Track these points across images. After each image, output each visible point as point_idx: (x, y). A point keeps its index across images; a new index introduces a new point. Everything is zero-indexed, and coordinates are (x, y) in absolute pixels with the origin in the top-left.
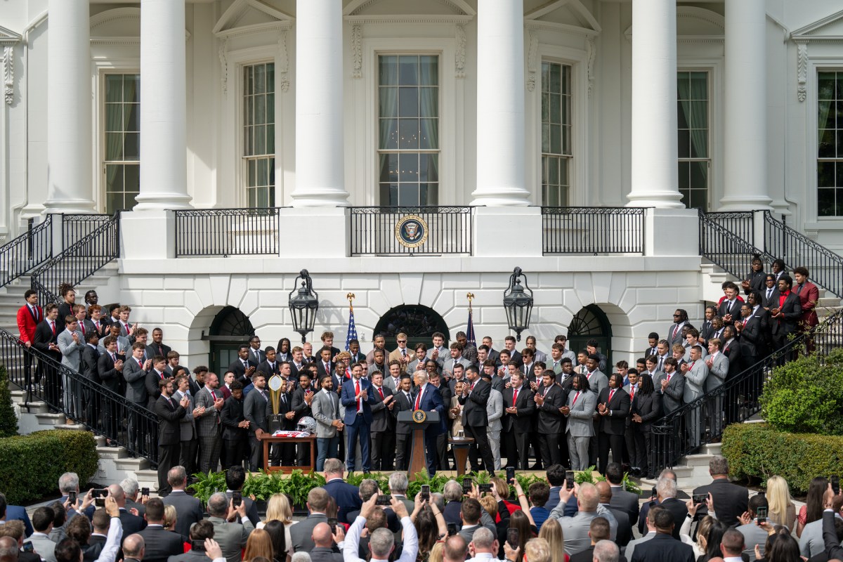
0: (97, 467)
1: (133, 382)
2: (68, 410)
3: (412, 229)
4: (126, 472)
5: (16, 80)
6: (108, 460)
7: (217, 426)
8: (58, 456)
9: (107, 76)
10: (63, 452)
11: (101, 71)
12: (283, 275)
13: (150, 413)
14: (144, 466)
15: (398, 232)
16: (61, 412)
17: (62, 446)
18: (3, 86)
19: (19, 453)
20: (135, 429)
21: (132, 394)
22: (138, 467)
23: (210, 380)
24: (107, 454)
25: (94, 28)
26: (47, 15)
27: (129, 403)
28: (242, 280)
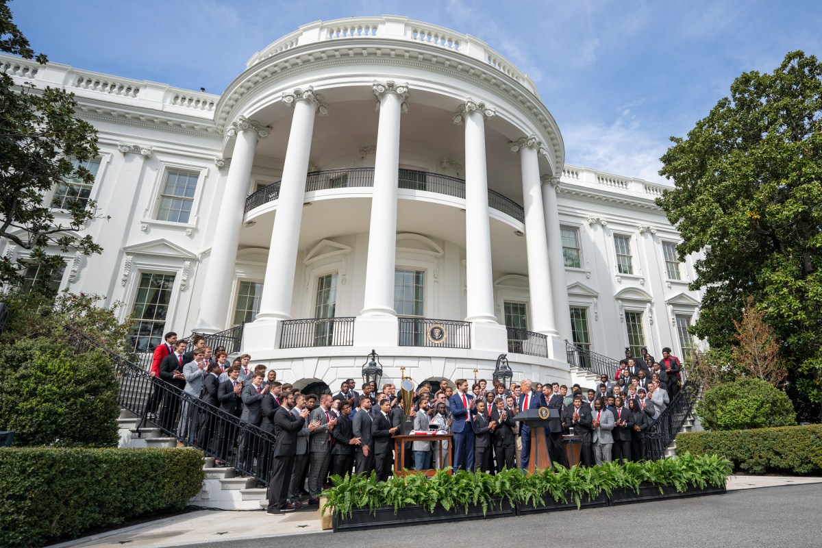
0: (201, 487)
1: (250, 405)
2: (180, 433)
3: (437, 332)
4: (231, 491)
5: (189, 277)
6: (214, 480)
7: (327, 443)
8: (156, 471)
9: (242, 282)
10: (164, 467)
11: (239, 278)
12: (355, 357)
13: (263, 432)
14: (251, 485)
15: (429, 334)
16: (173, 436)
17: (164, 461)
18: (180, 280)
19: (101, 462)
20: (246, 448)
21: (247, 416)
22: (244, 485)
23: (327, 400)
24: (214, 474)
25: (238, 257)
26: (211, 249)
27: (243, 424)
28: (327, 361)
